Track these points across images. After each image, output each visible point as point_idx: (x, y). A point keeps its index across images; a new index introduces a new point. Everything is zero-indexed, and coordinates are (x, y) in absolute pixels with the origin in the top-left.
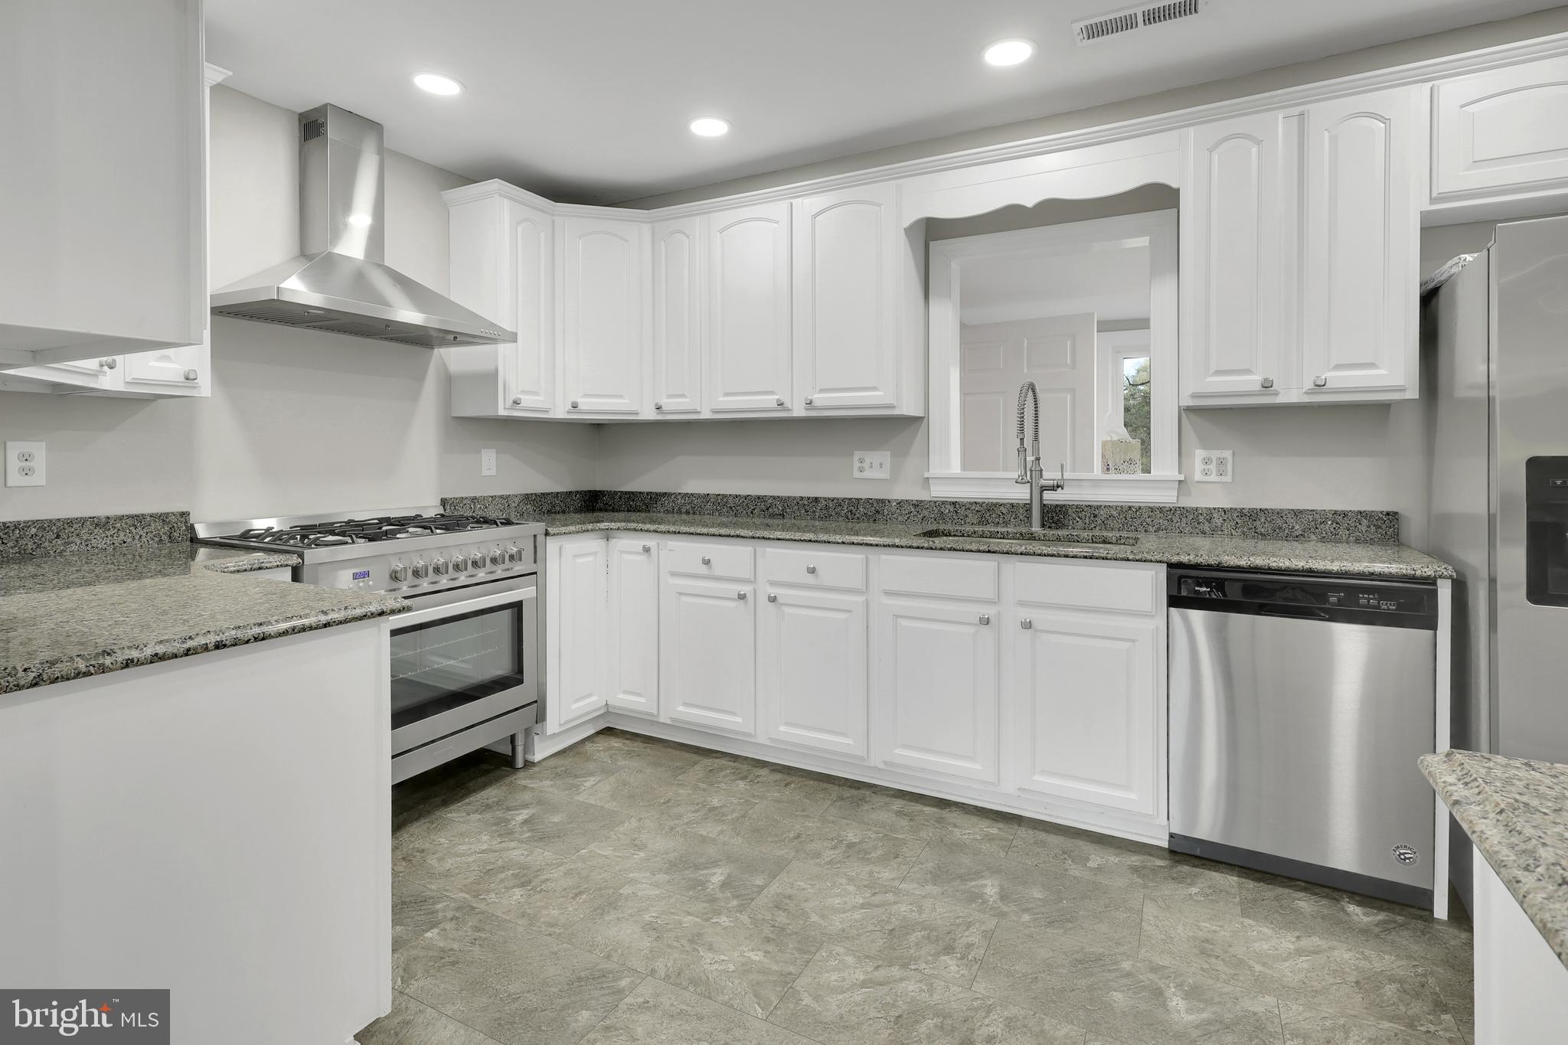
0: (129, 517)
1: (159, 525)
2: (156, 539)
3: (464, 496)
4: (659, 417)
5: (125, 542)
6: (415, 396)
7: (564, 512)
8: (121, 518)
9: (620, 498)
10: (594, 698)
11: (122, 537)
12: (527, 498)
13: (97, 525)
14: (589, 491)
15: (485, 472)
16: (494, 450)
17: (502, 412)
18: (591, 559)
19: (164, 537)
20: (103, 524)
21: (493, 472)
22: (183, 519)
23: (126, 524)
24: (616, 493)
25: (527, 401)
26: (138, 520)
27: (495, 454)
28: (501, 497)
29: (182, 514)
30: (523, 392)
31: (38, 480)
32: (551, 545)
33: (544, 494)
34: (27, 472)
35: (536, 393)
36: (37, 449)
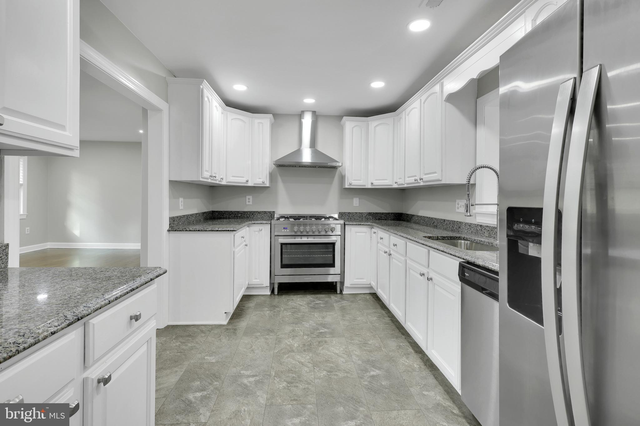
2: (271, 215)
3: (346, 212)
4: (398, 186)
6: (331, 183)
7: (386, 220)
10: (364, 280)
11: (263, 216)
13: (259, 213)
15: (354, 205)
16: (358, 198)
17: (347, 186)
18: (364, 234)
21: (358, 205)
27: (358, 200)
28: (359, 213)
29: (273, 212)
30: (354, 180)
31: (251, 203)
32: (347, 228)
33: (377, 213)
34: (249, 202)
35: (360, 180)
36: (251, 197)
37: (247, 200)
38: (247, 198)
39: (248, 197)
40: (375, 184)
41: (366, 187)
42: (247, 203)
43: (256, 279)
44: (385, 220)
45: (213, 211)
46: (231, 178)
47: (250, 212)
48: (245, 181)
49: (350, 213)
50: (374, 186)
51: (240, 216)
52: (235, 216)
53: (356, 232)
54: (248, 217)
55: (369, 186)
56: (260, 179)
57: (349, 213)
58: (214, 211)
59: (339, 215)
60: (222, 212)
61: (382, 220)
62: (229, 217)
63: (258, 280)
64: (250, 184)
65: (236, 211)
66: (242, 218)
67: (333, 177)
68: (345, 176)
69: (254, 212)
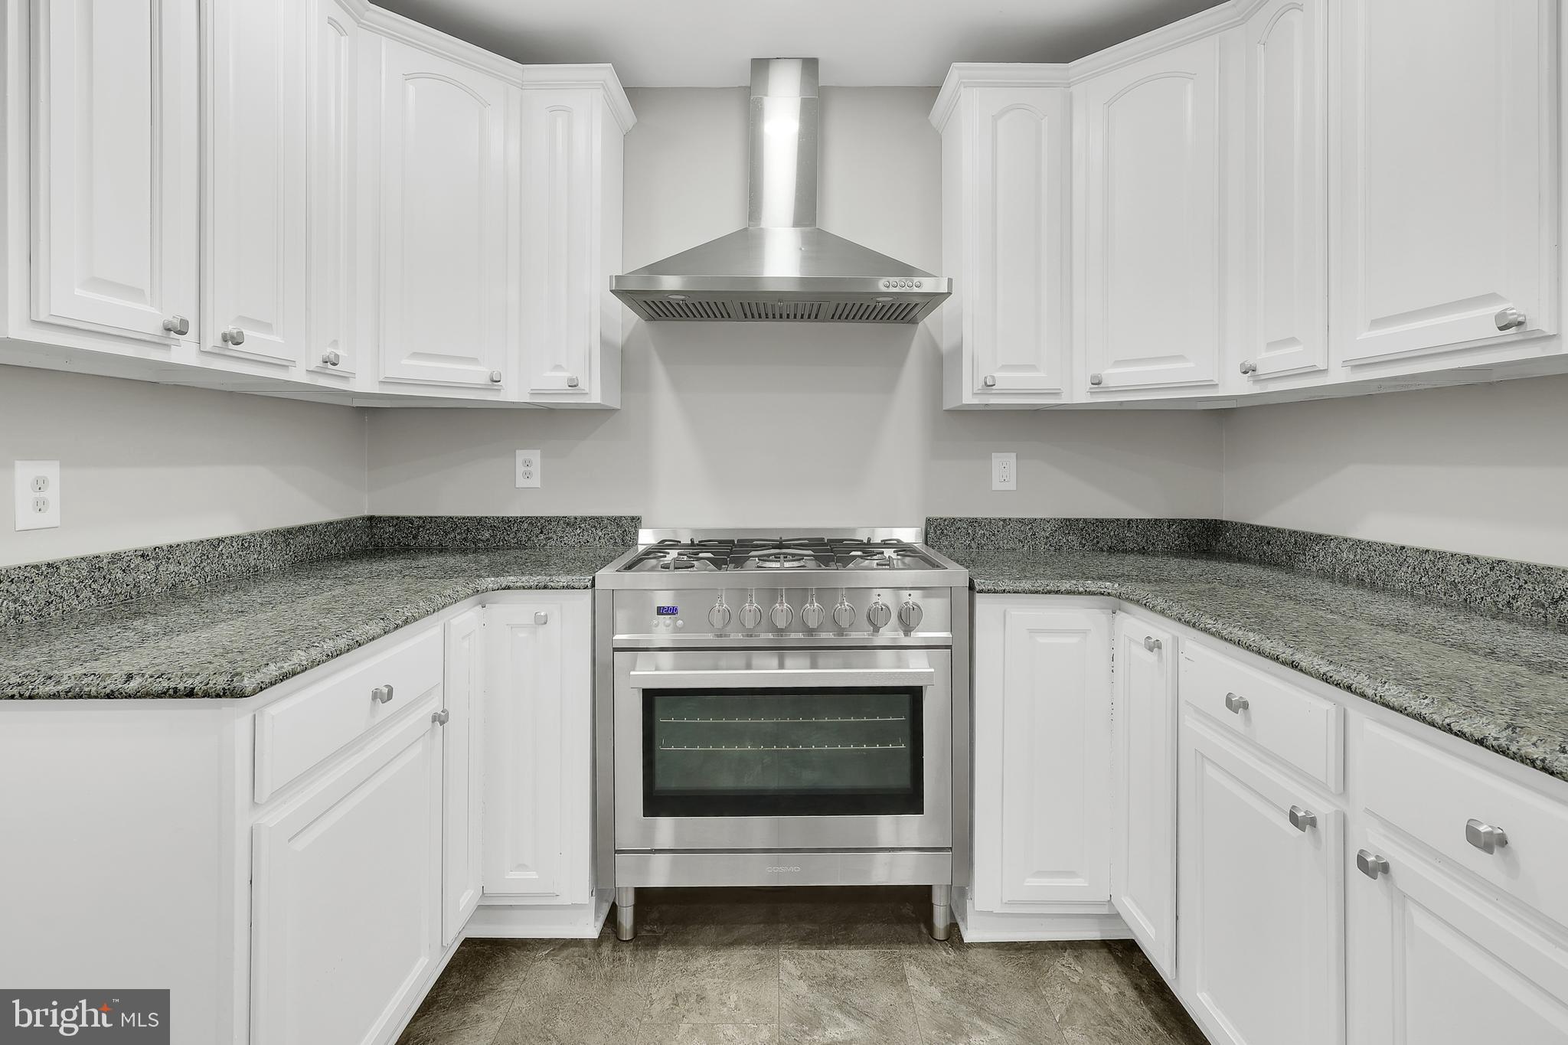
0: (592, 518)
1: (614, 528)
2: (612, 541)
3: (957, 515)
4: (1256, 389)
5: (588, 542)
7: (1143, 551)
8: (584, 519)
9: (1249, 536)
10: (1079, 882)
11: (586, 537)
12: (1068, 525)
13: (568, 524)
14: (1202, 521)
15: (997, 485)
16: (1013, 454)
17: (968, 398)
19: (619, 540)
20: (571, 523)
21: (1011, 485)
22: (633, 524)
23: (589, 525)
24: (1243, 526)
25: (1006, 379)
26: (597, 522)
27: (1015, 460)
28: (1021, 521)
29: (633, 518)
30: (1005, 368)
31: (536, 482)
32: (984, 605)
33: (1101, 521)
34: (528, 475)
35: (1032, 367)
36: (535, 456)
37: (520, 469)
38: (519, 461)
39: (521, 455)
40: (1109, 382)
41: (1064, 400)
42: (521, 482)
43: (522, 867)
44: (1139, 551)
45: (371, 518)
46: (405, 362)
47: (533, 521)
48: (484, 380)
49: (976, 520)
50: (1109, 391)
51: (488, 540)
52: (465, 539)
53: (1031, 631)
54: (521, 546)
55: (1079, 395)
56: (558, 367)
57: (973, 522)
58: (380, 519)
59: (927, 534)
60: (410, 520)
61: (1125, 551)
62: (441, 544)
63: (533, 875)
64: (513, 393)
65: (470, 519)
66: (497, 548)
67: (900, 362)
68: (958, 350)
69: (549, 520)
